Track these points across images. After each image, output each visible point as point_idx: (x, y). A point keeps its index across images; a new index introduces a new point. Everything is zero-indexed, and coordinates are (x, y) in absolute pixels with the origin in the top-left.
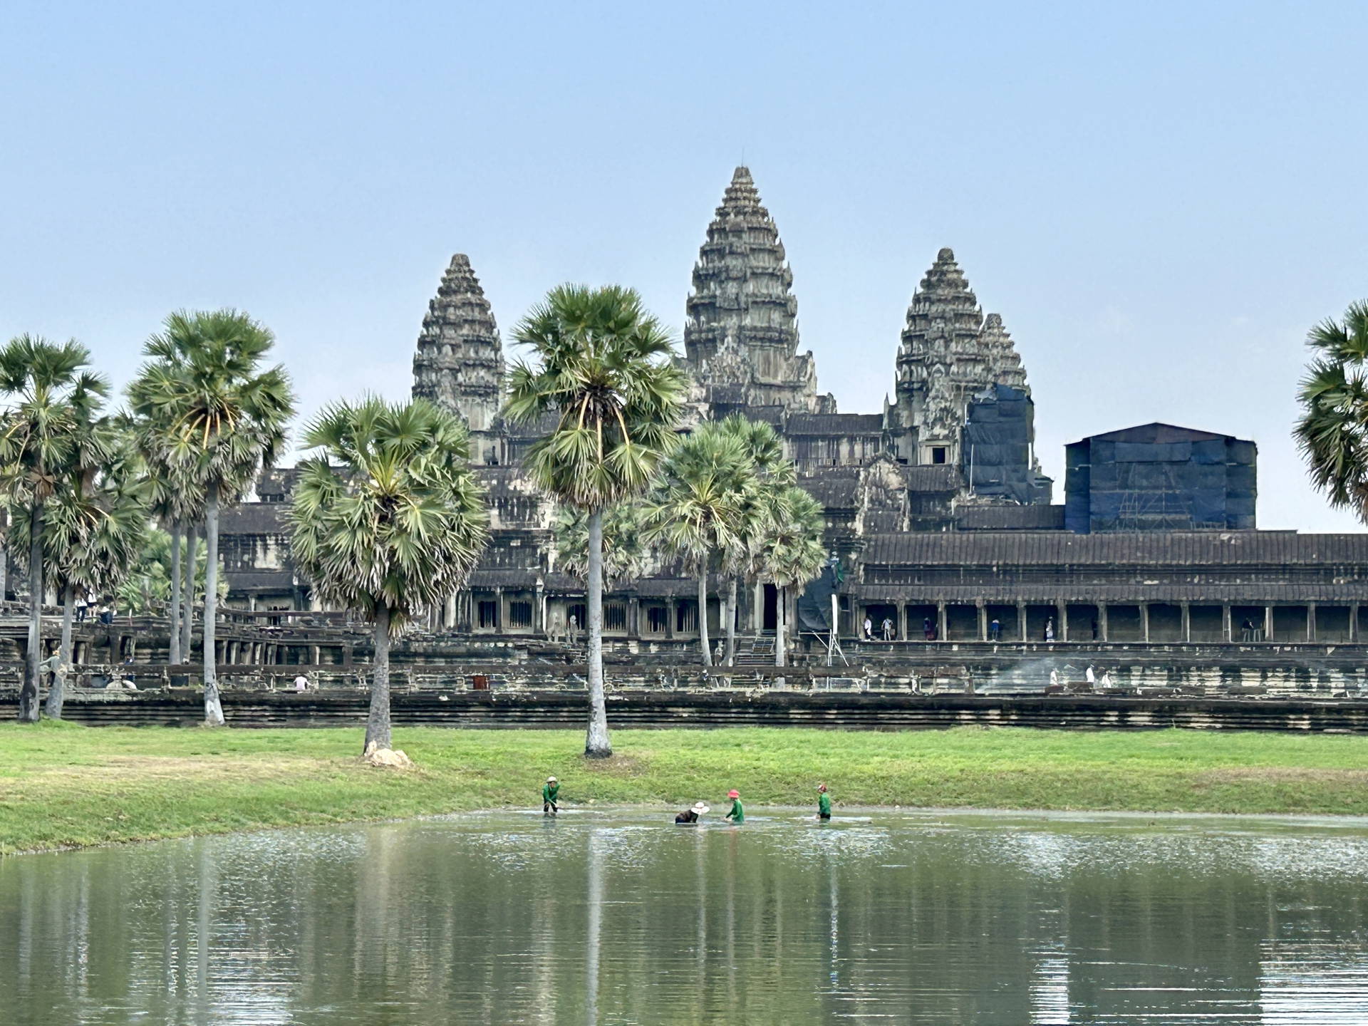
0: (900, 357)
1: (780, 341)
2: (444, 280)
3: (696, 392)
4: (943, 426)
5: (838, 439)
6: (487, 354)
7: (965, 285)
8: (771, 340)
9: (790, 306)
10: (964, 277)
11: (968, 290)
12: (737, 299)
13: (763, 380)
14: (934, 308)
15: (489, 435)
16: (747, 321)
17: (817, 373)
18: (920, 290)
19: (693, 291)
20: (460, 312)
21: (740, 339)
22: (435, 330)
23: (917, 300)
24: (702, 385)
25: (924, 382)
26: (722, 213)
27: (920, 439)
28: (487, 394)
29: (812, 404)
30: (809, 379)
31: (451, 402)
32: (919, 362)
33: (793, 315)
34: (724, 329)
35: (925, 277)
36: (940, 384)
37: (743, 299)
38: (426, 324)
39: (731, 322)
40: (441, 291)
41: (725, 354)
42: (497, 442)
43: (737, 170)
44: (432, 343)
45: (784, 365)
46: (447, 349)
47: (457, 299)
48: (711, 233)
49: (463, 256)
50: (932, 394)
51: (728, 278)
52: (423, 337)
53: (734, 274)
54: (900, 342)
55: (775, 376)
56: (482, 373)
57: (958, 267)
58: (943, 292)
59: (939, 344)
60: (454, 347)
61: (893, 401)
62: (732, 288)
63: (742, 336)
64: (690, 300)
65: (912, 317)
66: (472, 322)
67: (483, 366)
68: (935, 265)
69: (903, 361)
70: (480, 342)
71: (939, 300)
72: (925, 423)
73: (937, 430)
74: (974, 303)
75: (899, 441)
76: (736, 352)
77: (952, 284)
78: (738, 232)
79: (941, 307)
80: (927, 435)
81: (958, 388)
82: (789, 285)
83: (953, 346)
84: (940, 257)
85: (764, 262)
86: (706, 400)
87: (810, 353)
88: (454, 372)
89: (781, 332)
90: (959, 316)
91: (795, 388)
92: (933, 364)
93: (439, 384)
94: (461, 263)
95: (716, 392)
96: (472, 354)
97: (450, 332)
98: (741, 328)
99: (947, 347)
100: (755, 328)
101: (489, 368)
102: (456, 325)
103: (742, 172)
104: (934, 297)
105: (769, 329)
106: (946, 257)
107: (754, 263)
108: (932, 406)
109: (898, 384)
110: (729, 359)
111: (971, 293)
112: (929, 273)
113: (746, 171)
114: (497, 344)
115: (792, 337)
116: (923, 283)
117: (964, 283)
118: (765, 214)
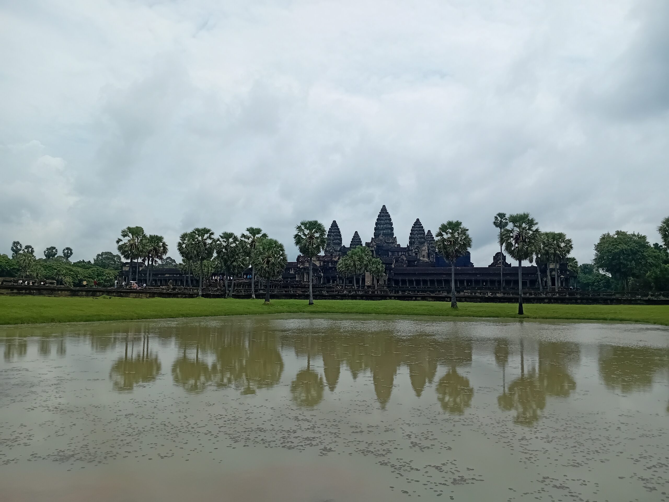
0: (410, 237)
1: (390, 235)
2: (332, 225)
3: (374, 244)
4: (417, 249)
5: (399, 252)
6: (339, 237)
8: (389, 235)
9: (392, 229)
12: (383, 228)
13: (387, 242)
14: (415, 229)
15: (339, 251)
16: (384, 232)
17: (397, 240)
18: (413, 226)
19: (375, 226)
20: (334, 230)
21: (383, 235)
22: (330, 233)
23: (413, 227)
24: (375, 242)
25: (414, 242)
26: (380, 213)
27: (413, 251)
28: (339, 244)
29: (396, 246)
30: (396, 242)
31: (333, 246)
32: (413, 238)
33: (393, 230)
34: (381, 233)
36: (417, 242)
37: (384, 228)
39: (382, 232)
40: (331, 227)
41: (380, 237)
42: (340, 253)
44: (329, 236)
45: (391, 239)
46: (332, 237)
47: (334, 228)
48: (378, 216)
49: (335, 221)
50: (415, 244)
51: (381, 224)
53: (382, 223)
54: (410, 235)
55: (390, 241)
56: (338, 240)
57: (420, 222)
58: (418, 226)
59: (416, 235)
60: (333, 236)
61: (409, 245)
62: (382, 226)
63: (384, 234)
64: (375, 228)
65: (411, 230)
66: (336, 232)
67: (338, 239)
69: (410, 238)
70: (337, 235)
71: (417, 228)
72: (414, 249)
73: (416, 250)
74: (423, 228)
75: (409, 252)
76: (382, 237)
77: (419, 225)
78: (383, 216)
79: (417, 229)
80: (414, 251)
81: (420, 243)
82: (392, 225)
83: (419, 236)
84: (417, 220)
85: (388, 221)
86: (376, 245)
87: (396, 237)
88: (333, 240)
89: (390, 233)
90: (420, 230)
91: (393, 243)
92: (415, 239)
93: (330, 242)
94: (334, 222)
95: (378, 244)
96: (336, 237)
97: (332, 234)
98: (383, 233)
99: (418, 236)
100: (386, 233)
101: (339, 240)
102: (333, 233)
103: (384, 206)
104: (415, 227)
105: (388, 233)
107: (385, 221)
108: (415, 246)
109: (409, 242)
110: (381, 238)
111: (422, 226)
112: (415, 223)
113: (385, 206)
114: (340, 236)
115: (393, 234)
116: (414, 224)
117: (421, 224)
118: (388, 213)
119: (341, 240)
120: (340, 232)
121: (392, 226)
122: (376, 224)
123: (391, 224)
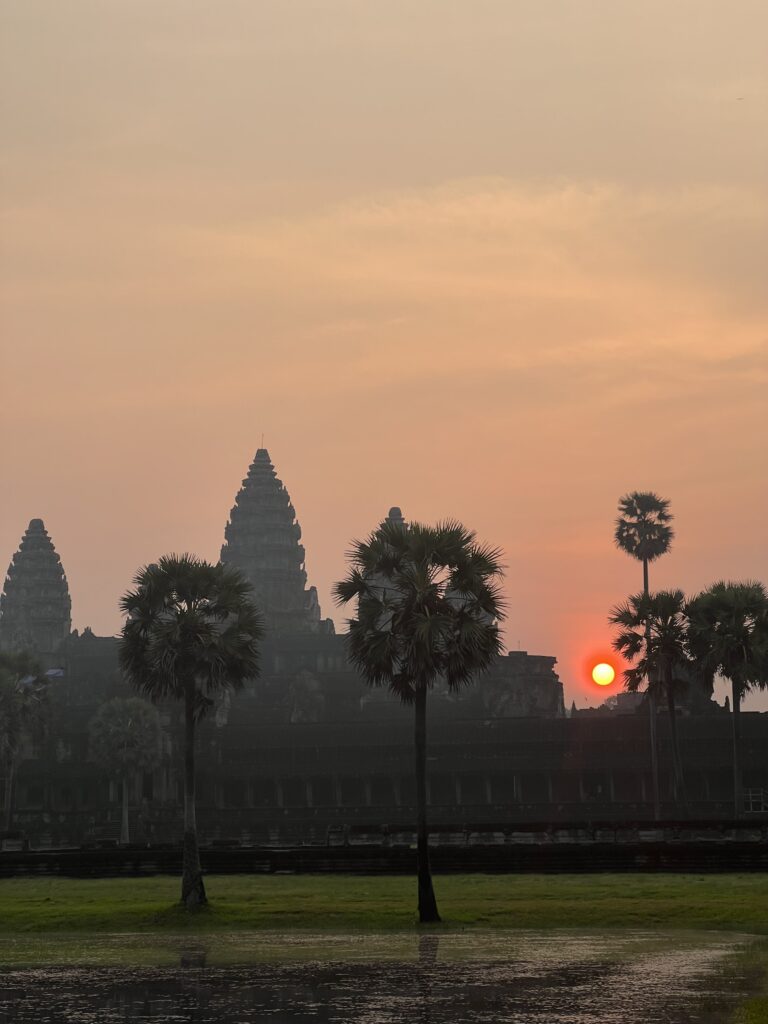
1: (290, 580)
2: (23, 538)
6: (55, 594)
8: (282, 579)
12: (255, 548)
13: (276, 609)
15: (55, 656)
16: (263, 565)
17: (320, 603)
19: (226, 542)
20: (35, 563)
22: (15, 578)
26: (245, 482)
28: (54, 624)
29: (314, 627)
30: (312, 609)
31: (26, 631)
33: (302, 561)
37: (259, 548)
38: (9, 572)
39: (250, 566)
40: (21, 547)
43: (259, 450)
44: (12, 587)
45: (294, 598)
46: (23, 591)
47: (34, 553)
48: (237, 499)
51: (249, 533)
52: (7, 581)
53: (255, 530)
55: (287, 607)
56: (50, 609)
57: (403, 521)
62: (253, 541)
63: (260, 577)
66: (44, 570)
67: (50, 604)
68: (386, 519)
70: (48, 585)
78: (257, 498)
82: (299, 538)
85: (278, 520)
87: (313, 589)
88: (30, 608)
89: (290, 573)
91: (301, 615)
93: (17, 617)
94: (37, 527)
96: (43, 595)
98: (258, 570)
100: (268, 571)
101: (55, 605)
102: (32, 574)
103: (262, 455)
105: (281, 571)
106: (395, 513)
107: (269, 521)
113: (265, 451)
114: (63, 586)
115: (302, 577)
118: (279, 483)
119: (64, 604)
120: (60, 570)
121: (300, 542)
122: (230, 532)
123: (296, 532)
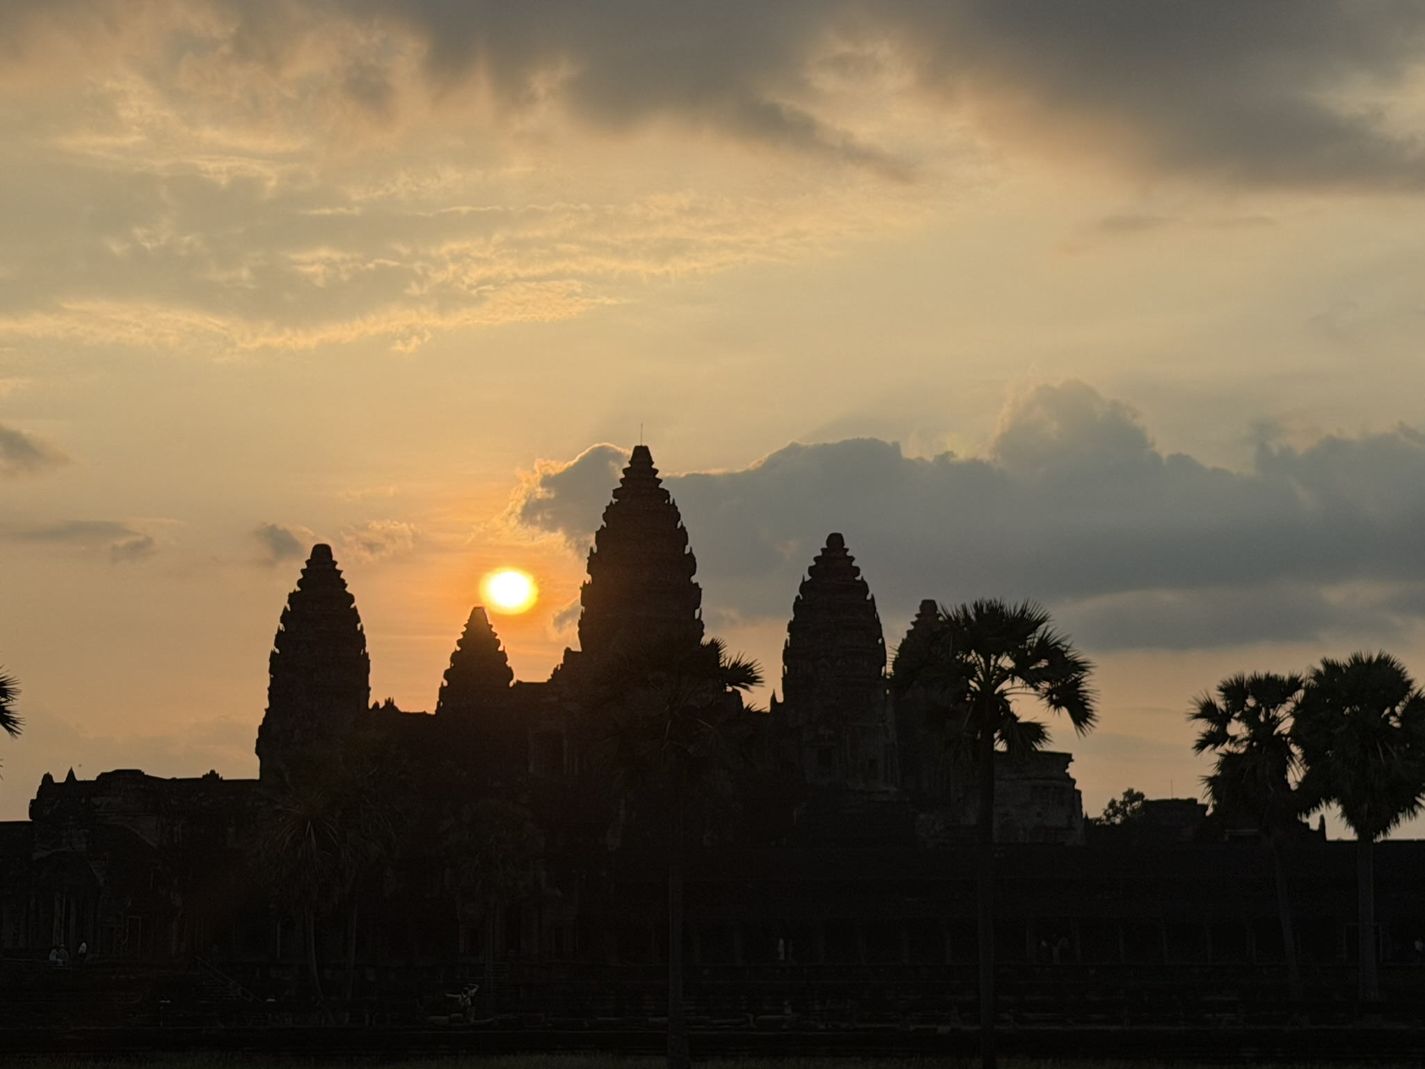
2: (303, 571)
6: (347, 651)
7: (858, 574)
9: (692, 595)
10: (854, 564)
11: (859, 578)
14: (821, 598)
18: (808, 578)
19: (588, 578)
20: (319, 607)
21: (633, 631)
22: (292, 626)
23: (804, 587)
25: (809, 677)
26: (616, 493)
27: (807, 740)
28: (346, 695)
32: (805, 657)
35: (813, 563)
36: (828, 679)
38: (283, 619)
39: (625, 613)
40: (300, 583)
41: (618, 647)
43: (637, 448)
44: (289, 640)
47: (317, 593)
48: (605, 517)
50: (820, 691)
52: (279, 632)
57: (849, 554)
58: (834, 581)
59: (825, 636)
60: (313, 644)
61: (780, 698)
62: (626, 576)
63: (637, 627)
64: (585, 587)
65: (798, 607)
66: (332, 618)
67: (341, 664)
68: (823, 550)
69: (790, 655)
70: (338, 639)
71: (826, 590)
72: (810, 723)
73: (822, 730)
74: (866, 592)
77: (842, 573)
78: (635, 515)
79: (829, 597)
80: (812, 735)
81: (845, 684)
82: (692, 572)
83: (839, 640)
84: (828, 542)
85: (664, 547)
88: (311, 671)
89: (681, 620)
90: (846, 607)
92: (817, 659)
93: (293, 684)
94: (322, 556)
96: (330, 652)
97: (308, 628)
98: (635, 619)
99: (835, 640)
100: (650, 619)
101: (348, 666)
103: (641, 454)
104: (821, 585)
105: (665, 620)
106: (836, 541)
107: (650, 548)
108: (819, 704)
109: (786, 678)
112: (816, 559)
113: (646, 448)
114: (358, 638)
116: (811, 570)
117: (857, 571)
118: (666, 494)
119: (361, 666)
120: (354, 618)
121: (694, 579)
122: (595, 564)
123: (688, 565)
